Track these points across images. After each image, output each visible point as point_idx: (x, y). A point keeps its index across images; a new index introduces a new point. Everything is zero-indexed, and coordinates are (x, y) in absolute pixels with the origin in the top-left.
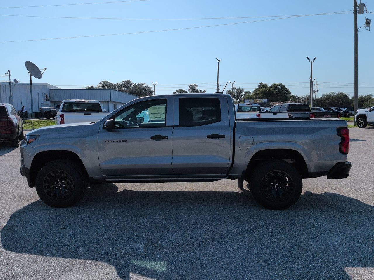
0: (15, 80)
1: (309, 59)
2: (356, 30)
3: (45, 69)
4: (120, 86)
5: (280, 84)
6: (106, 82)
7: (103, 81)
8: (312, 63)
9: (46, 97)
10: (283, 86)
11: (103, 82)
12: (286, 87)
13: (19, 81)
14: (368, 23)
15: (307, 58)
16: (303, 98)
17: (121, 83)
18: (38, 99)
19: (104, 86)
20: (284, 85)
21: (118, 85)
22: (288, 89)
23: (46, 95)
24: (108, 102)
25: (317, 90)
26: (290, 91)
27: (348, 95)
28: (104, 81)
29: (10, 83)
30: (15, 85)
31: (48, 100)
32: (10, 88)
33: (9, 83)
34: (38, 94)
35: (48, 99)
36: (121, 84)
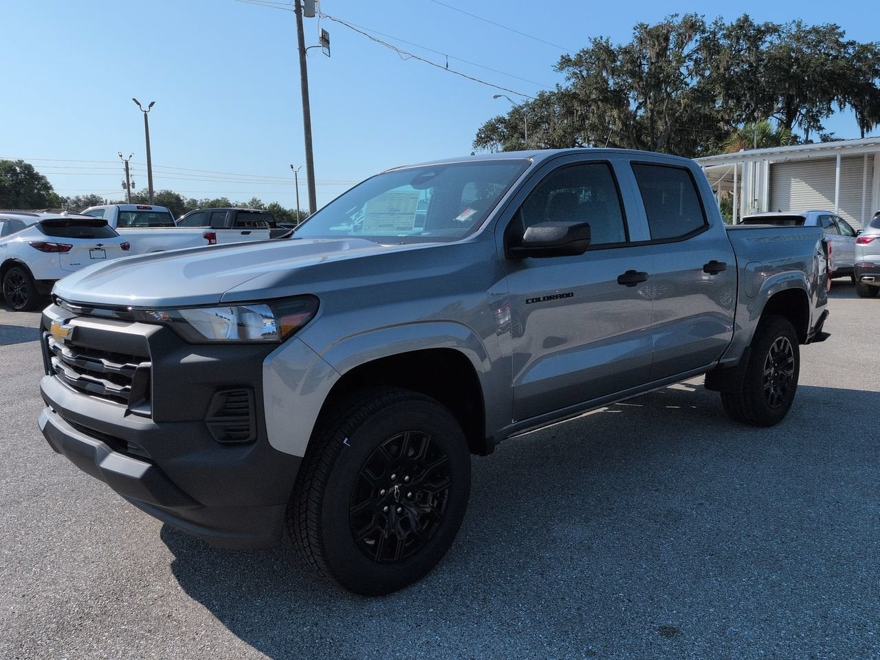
1: (138, 104)
2: (303, 51)
5: (20, 162)
8: (146, 116)
10: (28, 169)
12: (36, 170)
14: (325, 40)
15: (134, 99)
16: (79, 200)
20: (30, 165)
22: (43, 177)
25: (131, 182)
26: (49, 183)
27: (182, 198)
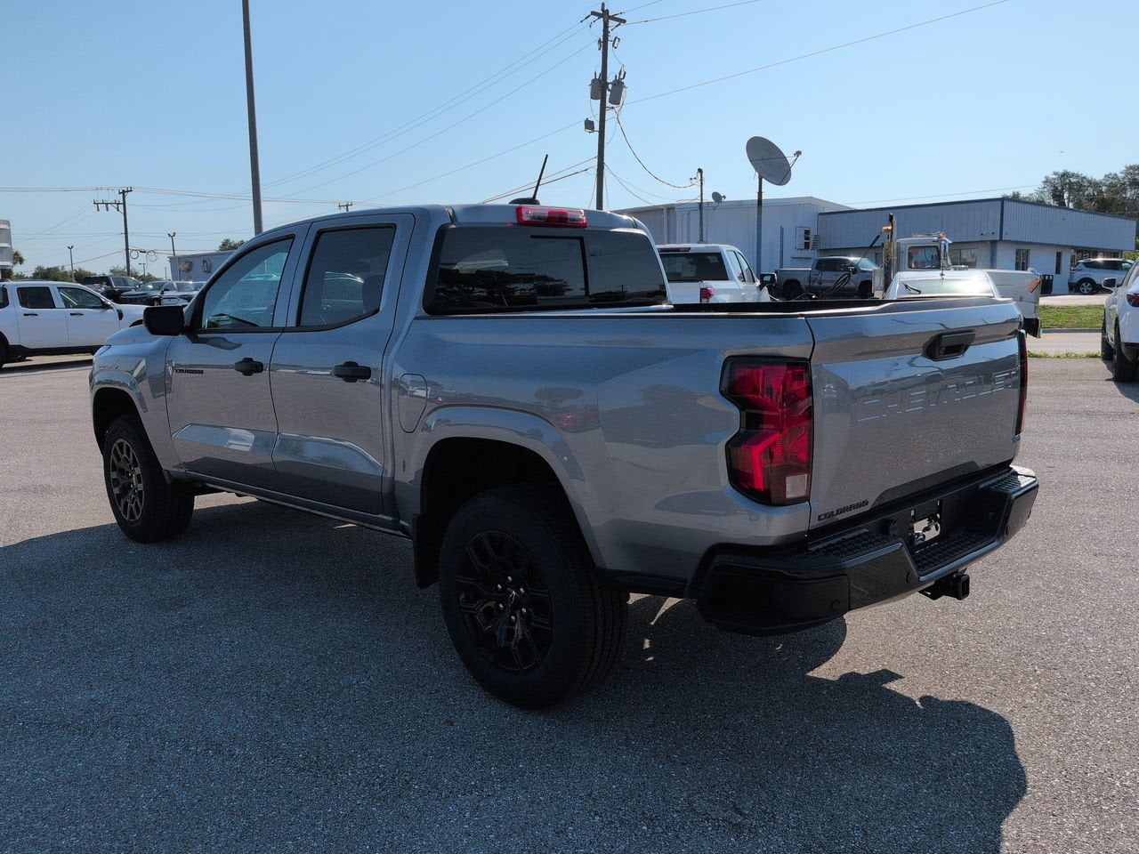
0: (716, 196)
3: (798, 153)
4: (1116, 186)
6: (1065, 175)
7: (1055, 174)
9: (807, 238)
11: (1054, 177)
13: (724, 197)
17: (1122, 173)
18: (782, 246)
19: (1060, 188)
21: (1112, 183)
23: (807, 232)
24: (994, 243)
28: (1061, 171)
29: (701, 204)
30: (714, 208)
31: (811, 247)
32: (701, 218)
33: (698, 206)
34: (782, 230)
35: (811, 244)
36: (1120, 176)
